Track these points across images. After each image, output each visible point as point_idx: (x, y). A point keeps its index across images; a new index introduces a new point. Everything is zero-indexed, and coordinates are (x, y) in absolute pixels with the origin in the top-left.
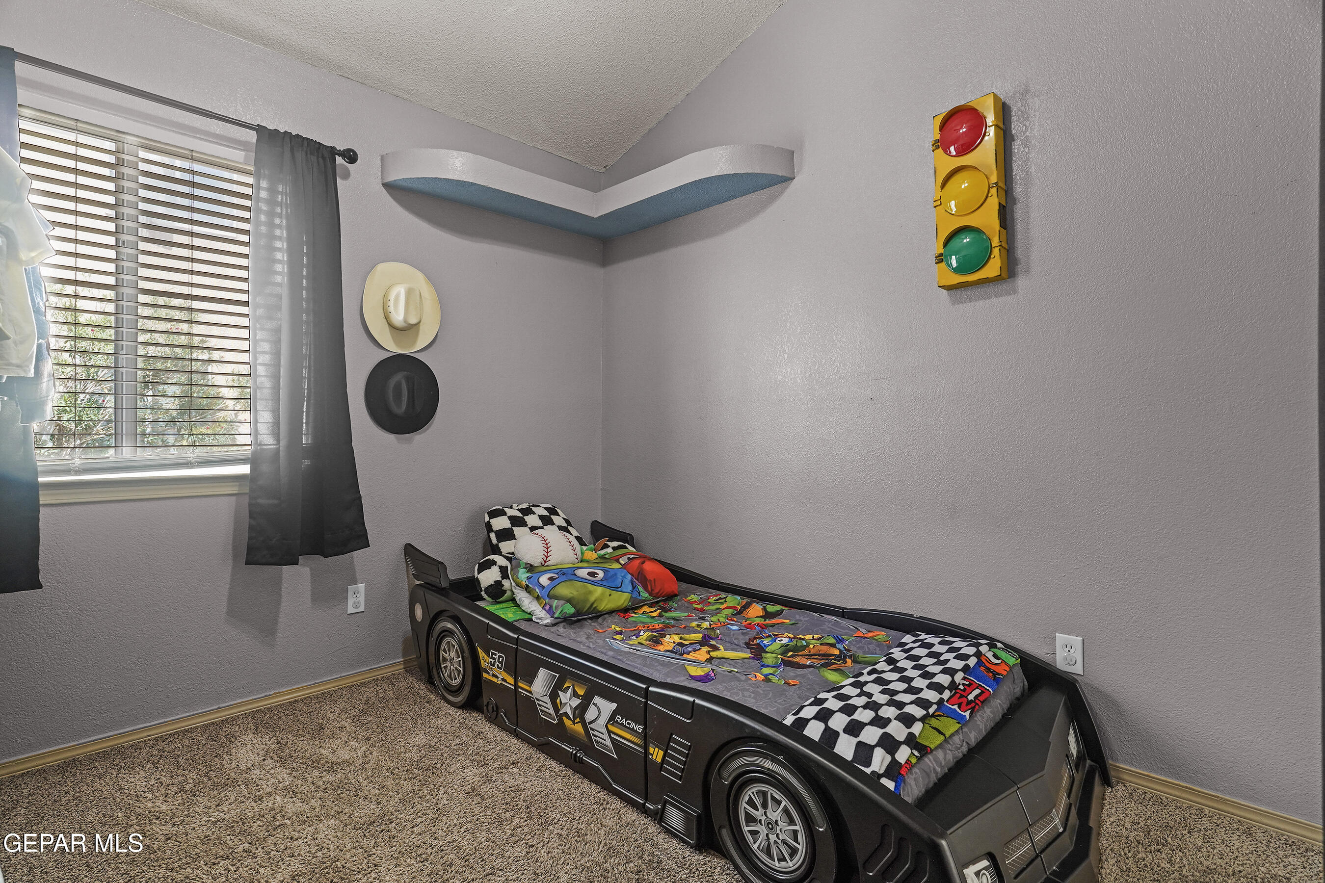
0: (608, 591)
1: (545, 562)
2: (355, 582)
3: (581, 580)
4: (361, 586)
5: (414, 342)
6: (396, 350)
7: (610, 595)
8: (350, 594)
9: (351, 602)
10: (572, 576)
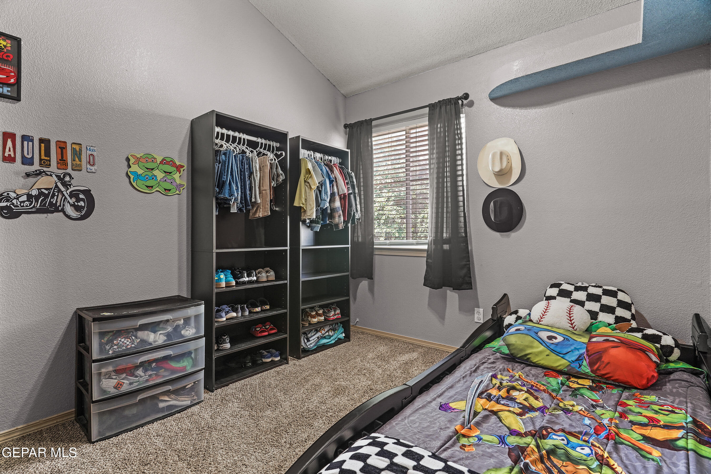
0: (548, 352)
1: (540, 321)
2: (479, 307)
3: (539, 339)
4: (481, 310)
5: (509, 180)
6: (498, 186)
7: (547, 355)
8: (476, 312)
9: (476, 316)
10: (534, 334)
